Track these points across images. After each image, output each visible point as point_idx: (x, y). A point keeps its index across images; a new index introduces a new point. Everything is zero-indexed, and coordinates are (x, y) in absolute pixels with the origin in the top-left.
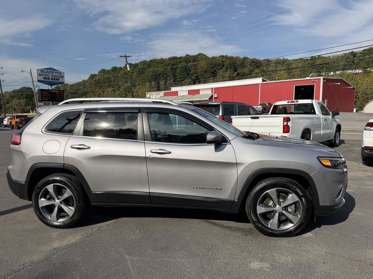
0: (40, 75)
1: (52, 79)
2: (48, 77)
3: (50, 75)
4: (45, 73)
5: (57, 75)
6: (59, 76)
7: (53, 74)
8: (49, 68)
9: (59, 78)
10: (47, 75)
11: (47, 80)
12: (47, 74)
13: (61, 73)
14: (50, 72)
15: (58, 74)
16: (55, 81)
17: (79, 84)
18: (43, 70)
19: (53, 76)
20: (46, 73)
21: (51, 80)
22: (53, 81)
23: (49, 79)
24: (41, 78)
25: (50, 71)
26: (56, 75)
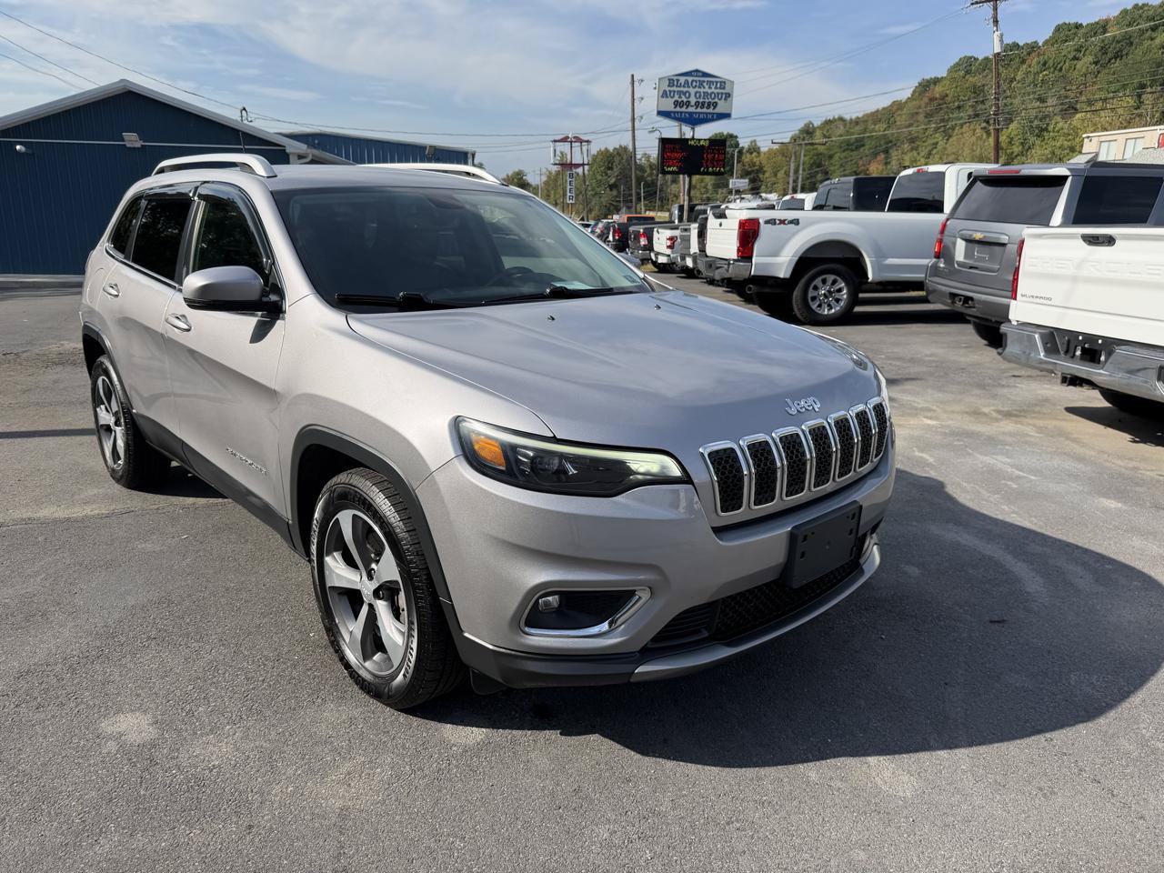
0: (665, 95)
1: (697, 104)
2: (685, 100)
3: (692, 91)
4: (680, 89)
5: (713, 90)
6: (718, 94)
7: (702, 90)
8: (694, 71)
9: (716, 100)
10: (685, 94)
11: (684, 109)
12: (685, 90)
13: (723, 84)
14: (694, 83)
15: (716, 88)
16: (705, 110)
17: (875, 117)
18: (675, 78)
19: (700, 97)
20: (682, 89)
21: (691, 109)
22: (699, 110)
23: (688, 104)
24: (668, 105)
25: (692, 81)
26: (710, 91)
